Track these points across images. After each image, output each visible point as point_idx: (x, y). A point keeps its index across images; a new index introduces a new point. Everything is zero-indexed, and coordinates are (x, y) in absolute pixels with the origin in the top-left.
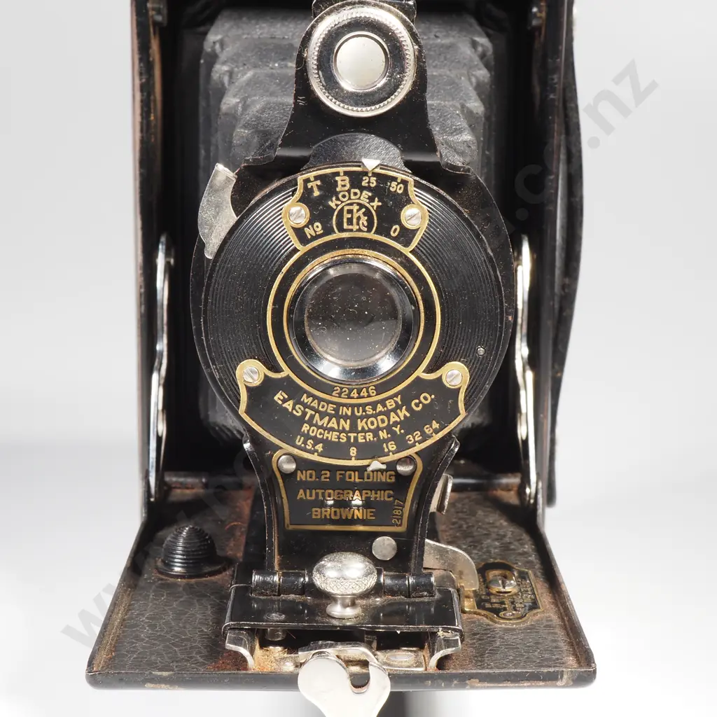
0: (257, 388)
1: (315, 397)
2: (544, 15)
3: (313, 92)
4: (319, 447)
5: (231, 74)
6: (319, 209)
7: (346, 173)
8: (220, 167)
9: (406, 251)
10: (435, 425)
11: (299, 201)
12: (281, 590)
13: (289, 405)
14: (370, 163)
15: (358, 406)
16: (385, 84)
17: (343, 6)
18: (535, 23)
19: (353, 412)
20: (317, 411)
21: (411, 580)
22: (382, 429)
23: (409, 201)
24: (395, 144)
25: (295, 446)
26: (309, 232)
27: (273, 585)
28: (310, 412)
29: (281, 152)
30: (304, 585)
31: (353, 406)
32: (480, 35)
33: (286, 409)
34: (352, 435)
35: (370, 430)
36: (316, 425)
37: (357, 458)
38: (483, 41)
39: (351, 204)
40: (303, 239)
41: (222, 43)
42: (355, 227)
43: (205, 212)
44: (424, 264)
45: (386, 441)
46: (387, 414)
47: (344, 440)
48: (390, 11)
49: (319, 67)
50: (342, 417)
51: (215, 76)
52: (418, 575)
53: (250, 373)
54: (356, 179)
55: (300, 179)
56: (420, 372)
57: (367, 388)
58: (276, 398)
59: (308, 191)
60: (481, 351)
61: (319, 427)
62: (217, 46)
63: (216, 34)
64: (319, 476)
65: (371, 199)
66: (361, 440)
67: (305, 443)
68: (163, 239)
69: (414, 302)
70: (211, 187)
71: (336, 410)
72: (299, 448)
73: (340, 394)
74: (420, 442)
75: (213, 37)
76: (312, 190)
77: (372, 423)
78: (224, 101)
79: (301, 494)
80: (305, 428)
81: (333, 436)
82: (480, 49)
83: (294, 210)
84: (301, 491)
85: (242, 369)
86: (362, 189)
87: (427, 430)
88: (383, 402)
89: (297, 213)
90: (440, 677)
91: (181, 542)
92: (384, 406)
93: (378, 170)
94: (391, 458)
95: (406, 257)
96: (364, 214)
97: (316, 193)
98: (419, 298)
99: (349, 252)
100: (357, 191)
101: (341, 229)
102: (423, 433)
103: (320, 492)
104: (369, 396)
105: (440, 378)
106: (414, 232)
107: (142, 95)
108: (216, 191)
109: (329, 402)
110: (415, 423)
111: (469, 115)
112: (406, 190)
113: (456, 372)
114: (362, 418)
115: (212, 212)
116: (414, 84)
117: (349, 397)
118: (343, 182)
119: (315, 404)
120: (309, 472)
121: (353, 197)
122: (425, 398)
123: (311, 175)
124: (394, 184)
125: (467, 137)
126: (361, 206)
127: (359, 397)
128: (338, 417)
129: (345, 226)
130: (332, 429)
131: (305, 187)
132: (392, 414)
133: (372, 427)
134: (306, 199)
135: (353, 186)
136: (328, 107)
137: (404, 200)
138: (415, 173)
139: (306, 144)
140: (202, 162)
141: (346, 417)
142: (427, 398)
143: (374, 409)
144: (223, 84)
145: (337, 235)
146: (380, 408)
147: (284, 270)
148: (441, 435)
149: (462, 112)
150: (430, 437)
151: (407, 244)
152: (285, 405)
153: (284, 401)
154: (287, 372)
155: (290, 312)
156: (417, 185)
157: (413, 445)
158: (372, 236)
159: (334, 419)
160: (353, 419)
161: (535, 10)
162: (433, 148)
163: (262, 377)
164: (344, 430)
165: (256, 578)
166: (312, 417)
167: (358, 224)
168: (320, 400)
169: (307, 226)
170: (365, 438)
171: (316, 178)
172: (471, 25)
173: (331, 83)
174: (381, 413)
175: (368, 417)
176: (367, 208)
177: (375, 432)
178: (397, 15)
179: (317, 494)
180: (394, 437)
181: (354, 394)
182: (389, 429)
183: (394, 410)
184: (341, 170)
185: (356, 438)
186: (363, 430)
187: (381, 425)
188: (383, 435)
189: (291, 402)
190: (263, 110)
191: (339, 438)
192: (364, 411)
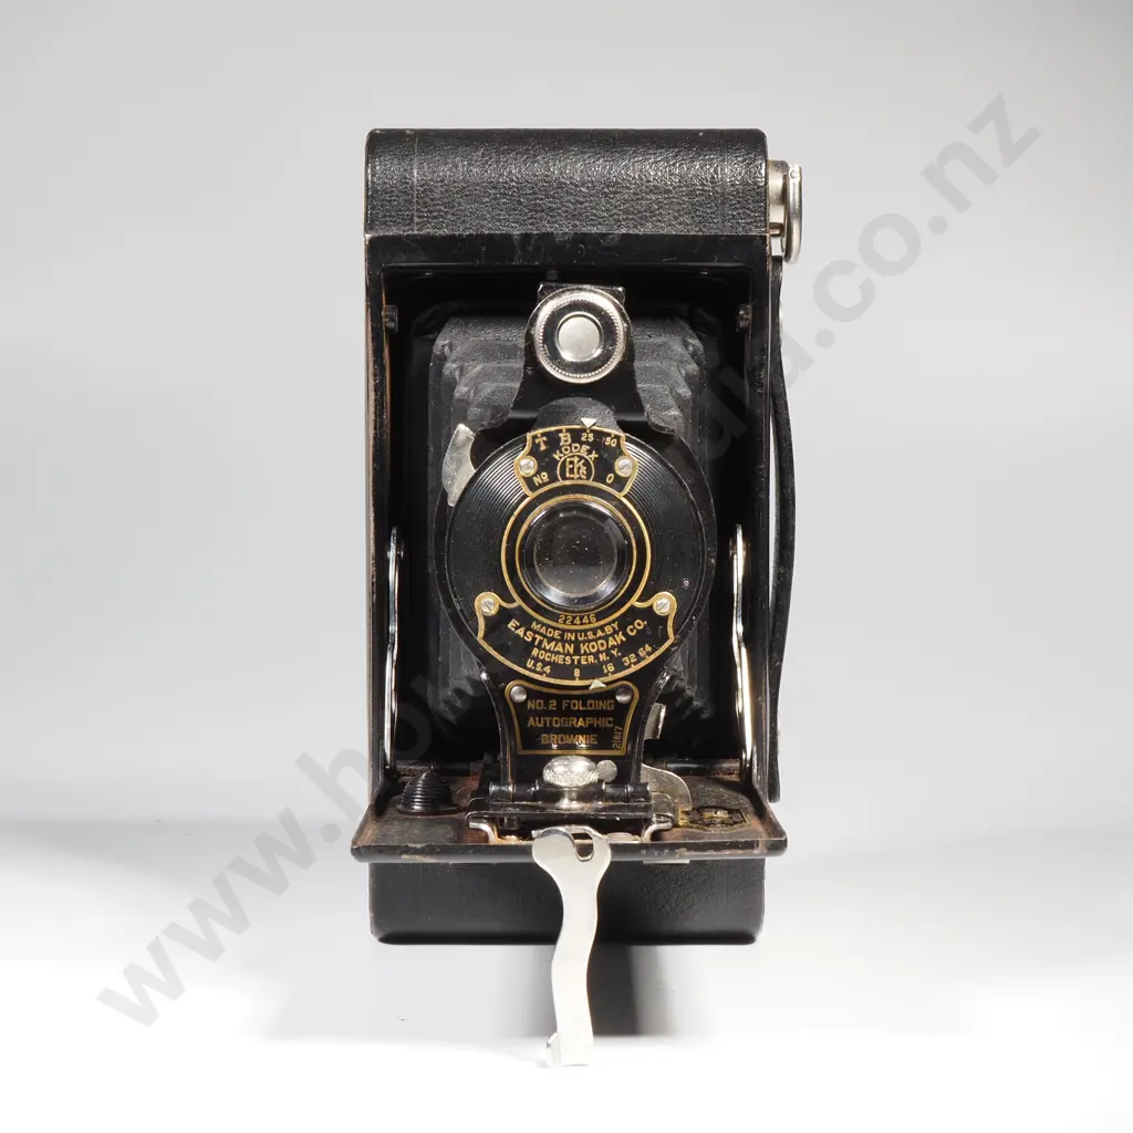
0: (493, 617)
1: (543, 624)
2: (750, 316)
3: (539, 363)
4: (547, 669)
5: (462, 369)
6: (545, 461)
7: (568, 430)
8: (462, 427)
9: (620, 496)
10: (648, 648)
11: (529, 454)
12: (515, 798)
13: (520, 632)
14: (588, 422)
15: (581, 631)
16: (600, 355)
17: (563, 292)
18: (742, 324)
19: (576, 638)
20: (545, 636)
21: (630, 789)
22: (602, 652)
23: (622, 453)
24: (609, 405)
25: (525, 668)
26: (537, 480)
27: (508, 793)
28: (539, 638)
29: (513, 415)
30: (535, 793)
31: (576, 631)
32: (691, 337)
33: (518, 636)
34: (576, 658)
35: (591, 654)
36: (544, 649)
37: (581, 678)
38: (695, 342)
39: (573, 456)
40: (532, 487)
41: (451, 347)
42: (576, 476)
43: (448, 466)
44: (635, 506)
45: (606, 663)
46: (606, 638)
47: (568, 662)
48: (602, 295)
49: (544, 342)
50: (567, 641)
51: (446, 372)
52: (634, 785)
53: (487, 603)
54: (576, 436)
55: (529, 436)
56: (634, 601)
57: (588, 616)
58: (509, 626)
59: (535, 447)
60: (686, 583)
61: (547, 651)
62: (447, 348)
63: (445, 340)
64: (547, 704)
65: (589, 452)
66: (583, 662)
67: (535, 665)
68: (394, 531)
69: (626, 537)
70: (453, 445)
71: (562, 636)
72: (530, 670)
73: (565, 621)
74: (635, 663)
75: (441, 342)
76: (539, 445)
77: (593, 647)
78: (456, 390)
79: (531, 722)
80: (535, 652)
81: (559, 659)
82: (691, 348)
83: (523, 462)
84: (531, 719)
85: (479, 601)
86: (581, 443)
87: (641, 653)
88: (602, 628)
89: (526, 464)
90: (653, 846)
91: (420, 783)
92: (603, 631)
93: (595, 428)
94: (610, 678)
95: (620, 501)
96: (584, 464)
97: (543, 448)
98: (632, 535)
99: (571, 497)
100: (577, 445)
101: (564, 478)
102: (637, 655)
103: (548, 719)
104: (590, 623)
105: (651, 607)
106: (626, 480)
107: (376, 395)
108: (458, 448)
109: (555, 629)
110: (630, 646)
111: (678, 397)
112: (618, 443)
113: (665, 601)
114: (584, 642)
115: (453, 467)
116: (624, 355)
117: (572, 623)
118: (565, 438)
119: (543, 631)
120: (538, 701)
121: (574, 450)
122: (639, 625)
123: (539, 432)
124: (608, 439)
125: (675, 412)
126: (581, 458)
127: (581, 624)
128: (563, 640)
129: (568, 475)
130: (558, 653)
131: (534, 442)
132: (611, 638)
133: (593, 651)
134: (534, 452)
135: (574, 441)
136: (551, 375)
137: (618, 452)
138: (625, 431)
139: (534, 408)
140: (431, 458)
141: (570, 642)
142: (640, 624)
143: (595, 634)
144: (454, 379)
145: (561, 483)
146: (600, 633)
147: (516, 513)
148: (653, 657)
149: (671, 393)
150: (643, 659)
151: (620, 490)
152: (517, 632)
153: (517, 628)
154: (519, 602)
155: (522, 547)
156: (628, 440)
157: (629, 667)
158: (591, 483)
159: (560, 644)
160: (577, 644)
161: (742, 312)
162: (641, 410)
163: (497, 606)
164: (569, 654)
165: (493, 788)
166: (541, 642)
167: (578, 473)
168: (548, 626)
169: (535, 475)
170: (587, 660)
171: (543, 435)
172: (683, 328)
173: (554, 356)
174: (600, 638)
175: (589, 641)
176: (586, 460)
177: (596, 655)
178: (609, 299)
179: (545, 722)
180: (612, 659)
181: (577, 621)
182: (608, 651)
183: (612, 635)
184: (563, 427)
185: (579, 661)
186: (585, 653)
187: (601, 649)
188: (603, 657)
189: (522, 629)
190: (493, 393)
191: (564, 660)
192: (586, 635)
